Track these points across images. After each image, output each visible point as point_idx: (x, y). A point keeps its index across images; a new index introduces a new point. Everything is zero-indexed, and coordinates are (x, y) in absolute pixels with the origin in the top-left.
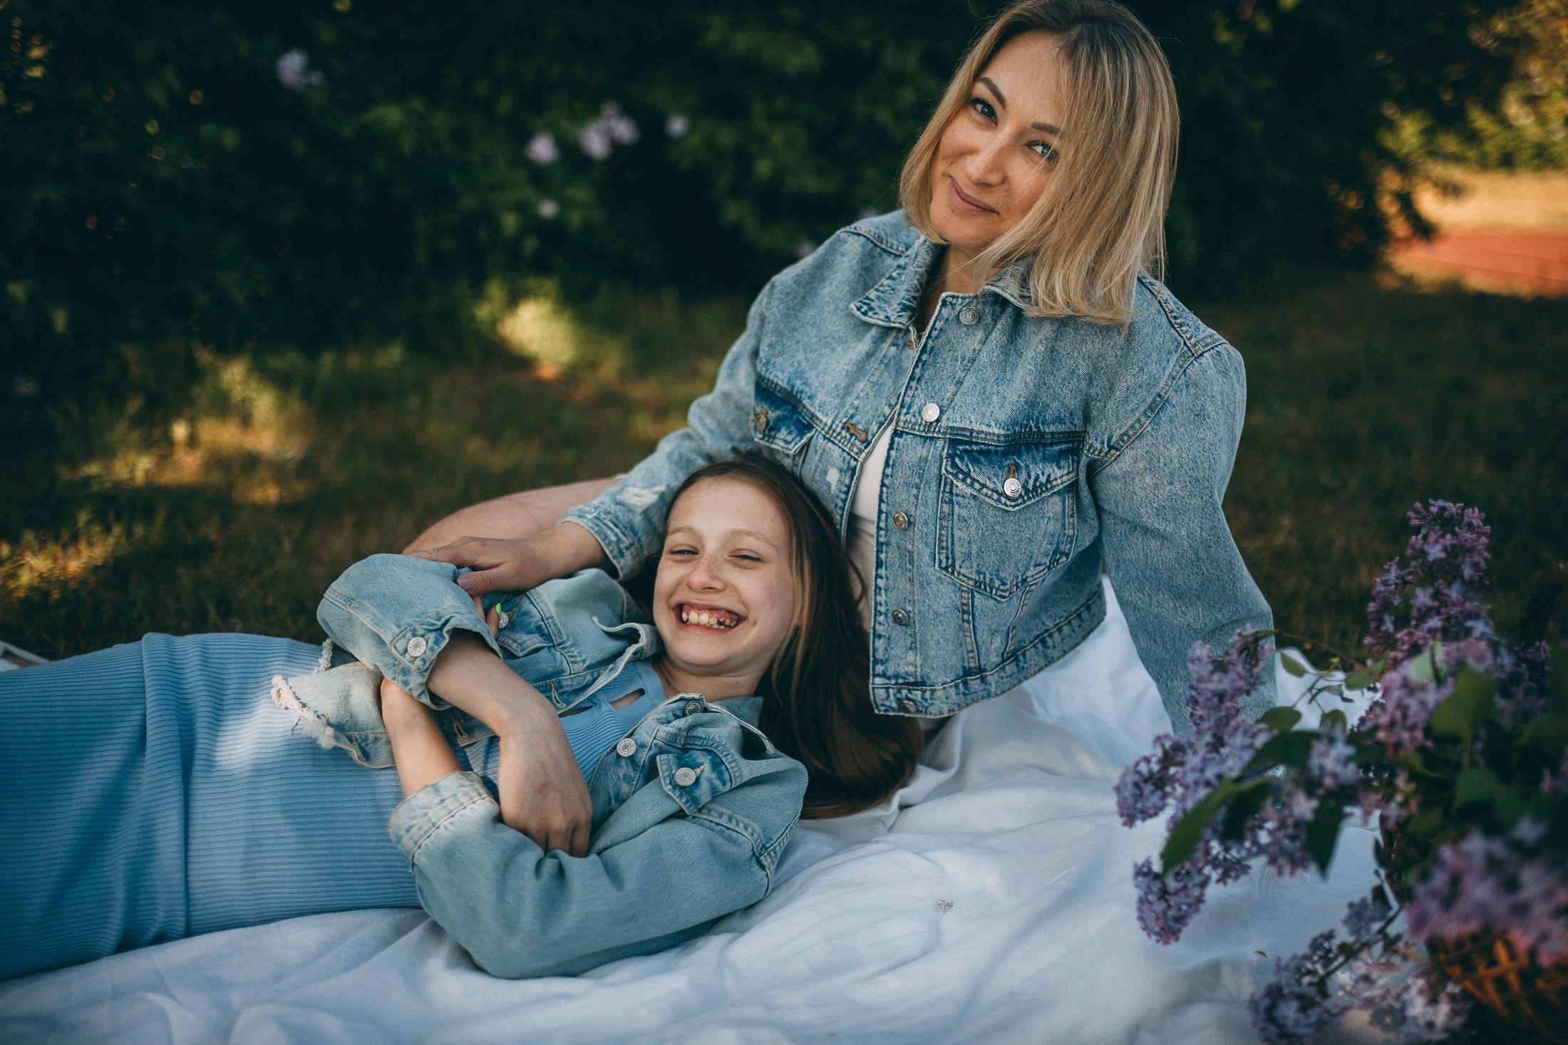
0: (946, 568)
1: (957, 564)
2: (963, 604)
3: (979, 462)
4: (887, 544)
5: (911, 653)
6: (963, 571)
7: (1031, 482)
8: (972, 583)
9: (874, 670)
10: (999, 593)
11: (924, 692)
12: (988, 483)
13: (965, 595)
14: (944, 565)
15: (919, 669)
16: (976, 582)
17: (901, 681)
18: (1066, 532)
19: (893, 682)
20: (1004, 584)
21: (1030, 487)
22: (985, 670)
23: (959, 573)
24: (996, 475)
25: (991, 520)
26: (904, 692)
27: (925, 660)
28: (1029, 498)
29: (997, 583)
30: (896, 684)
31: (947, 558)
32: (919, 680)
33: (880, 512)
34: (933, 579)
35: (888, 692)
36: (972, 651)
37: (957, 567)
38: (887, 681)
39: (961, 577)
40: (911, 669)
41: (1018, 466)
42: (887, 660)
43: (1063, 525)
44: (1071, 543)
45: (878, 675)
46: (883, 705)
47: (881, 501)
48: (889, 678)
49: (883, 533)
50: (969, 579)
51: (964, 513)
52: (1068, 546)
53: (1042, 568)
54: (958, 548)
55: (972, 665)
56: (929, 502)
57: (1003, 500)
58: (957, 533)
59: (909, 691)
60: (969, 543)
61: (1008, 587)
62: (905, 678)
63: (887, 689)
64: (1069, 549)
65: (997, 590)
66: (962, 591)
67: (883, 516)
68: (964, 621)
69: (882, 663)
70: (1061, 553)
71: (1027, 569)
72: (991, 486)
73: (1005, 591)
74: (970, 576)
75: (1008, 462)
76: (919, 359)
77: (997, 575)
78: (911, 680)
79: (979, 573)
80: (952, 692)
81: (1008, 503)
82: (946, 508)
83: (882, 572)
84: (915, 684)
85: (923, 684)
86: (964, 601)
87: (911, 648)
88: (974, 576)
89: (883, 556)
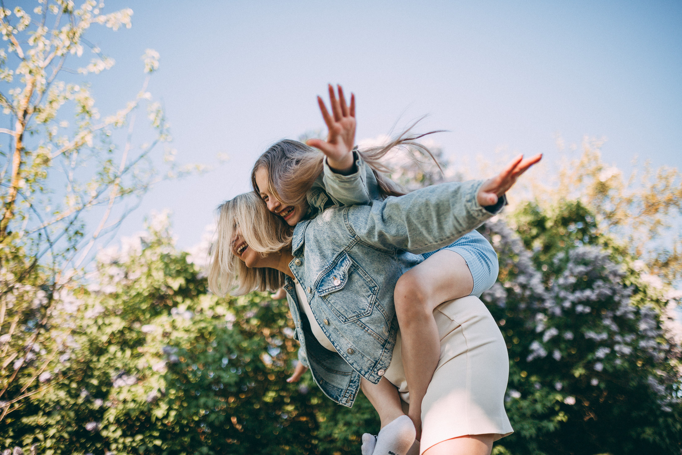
0: (345, 321)
1: (347, 317)
2: (361, 326)
3: (323, 285)
4: (330, 335)
5: (364, 358)
6: (349, 316)
7: (342, 277)
8: (355, 317)
9: (362, 375)
10: (366, 313)
11: (379, 363)
12: (329, 287)
13: (358, 323)
14: (344, 321)
15: (371, 360)
16: (356, 316)
17: (371, 368)
18: (367, 281)
19: (370, 371)
20: (365, 310)
21: (342, 278)
22: (387, 340)
23: (350, 318)
24: (329, 283)
25: (341, 295)
26: (375, 370)
27: (369, 355)
28: (345, 281)
29: (363, 311)
30: (371, 371)
31: (343, 318)
32: (375, 362)
33: (322, 328)
34: (346, 327)
35: (372, 376)
36: (379, 338)
37: (348, 317)
38: (369, 373)
39: (351, 319)
40: (369, 362)
41: (335, 276)
42: (362, 368)
43: (364, 280)
44: (373, 282)
45: (365, 375)
46: (376, 381)
47: (319, 324)
48: (368, 372)
49: (327, 333)
50: (354, 317)
51: (333, 301)
52: (373, 284)
53: (371, 295)
54: (341, 312)
55: (383, 342)
56: (326, 308)
57: (337, 288)
58: (337, 308)
59: (376, 368)
60: (342, 307)
61: (367, 309)
62: (371, 366)
63: (371, 375)
64: (374, 284)
65: (365, 313)
66: (356, 322)
67: (323, 328)
68: (367, 331)
69: (361, 370)
70: (373, 287)
71: (367, 300)
72: (330, 287)
73: (367, 311)
74: (353, 316)
75: (331, 277)
76: (301, 284)
77: (360, 309)
78: (373, 364)
79: (354, 313)
80: (385, 354)
81: (339, 287)
82: (330, 305)
83: (336, 344)
84: (375, 364)
85: (377, 362)
86: (360, 325)
87: (363, 357)
88: (354, 315)
89: (332, 340)
